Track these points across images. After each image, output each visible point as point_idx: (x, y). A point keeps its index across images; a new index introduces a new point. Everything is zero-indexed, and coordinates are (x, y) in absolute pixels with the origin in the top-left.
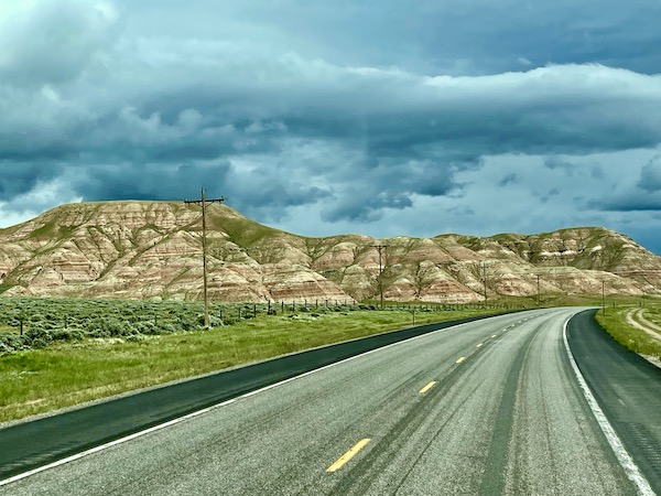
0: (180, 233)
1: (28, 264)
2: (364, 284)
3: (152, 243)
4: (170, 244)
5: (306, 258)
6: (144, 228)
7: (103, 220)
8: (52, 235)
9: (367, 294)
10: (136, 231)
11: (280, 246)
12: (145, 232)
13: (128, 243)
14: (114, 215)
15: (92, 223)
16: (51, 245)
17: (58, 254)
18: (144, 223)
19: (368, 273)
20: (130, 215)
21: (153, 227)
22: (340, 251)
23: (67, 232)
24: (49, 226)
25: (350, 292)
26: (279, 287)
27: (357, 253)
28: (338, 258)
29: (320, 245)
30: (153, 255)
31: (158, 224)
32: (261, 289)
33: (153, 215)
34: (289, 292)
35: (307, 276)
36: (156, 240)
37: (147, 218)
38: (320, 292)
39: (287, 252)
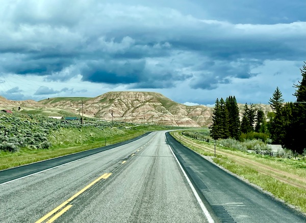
0: (148, 103)
1: (102, 111)
2: (204, 121)
3: (138, 106)
4: (145, 106)
5: (186, 113)
6: (135, 100)
7: (122, 97)
8: (107, 102)
9: (205, 124)
10: (133, 101)
11: (178, 108)
12: (135, 102)
13: (130, 105)
14: (125, 96)
15: (119, 98)
16: (107, 105)
17: (110, 108)
18: (135, 99)
19: (205, 118)
20: (130, 96)
21: (138, 100)
22: (197, 111)
23: (111, 101)
24: (105, 99)
25: (199, 123)
26: (179, 122)
27: (202, 112)
28: (196, 113)
29: (191, 108)
30: (140, 109)
31: (139, 99)
32: (174, 122)
33: (138, 96)
34: (182, 123)
35: (187, 119)
36: (140, 105)
37: (136, 97)
38: (190, 123)
39: (181, 111)
